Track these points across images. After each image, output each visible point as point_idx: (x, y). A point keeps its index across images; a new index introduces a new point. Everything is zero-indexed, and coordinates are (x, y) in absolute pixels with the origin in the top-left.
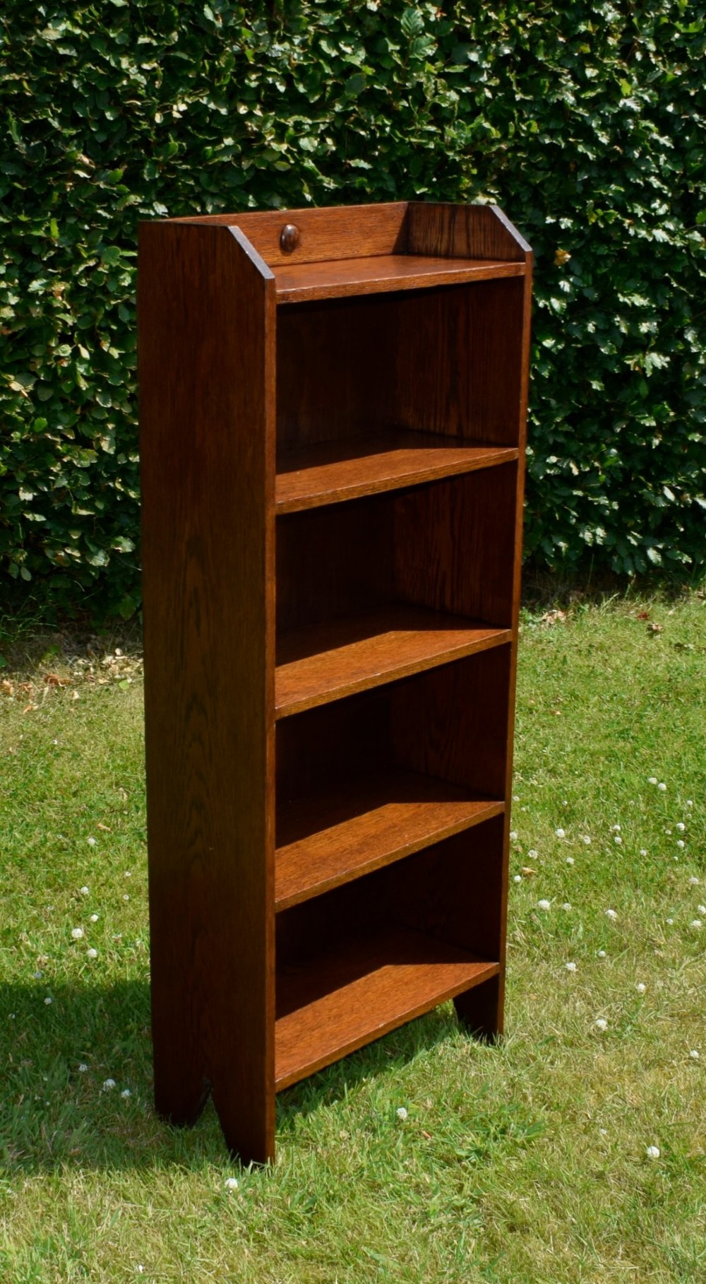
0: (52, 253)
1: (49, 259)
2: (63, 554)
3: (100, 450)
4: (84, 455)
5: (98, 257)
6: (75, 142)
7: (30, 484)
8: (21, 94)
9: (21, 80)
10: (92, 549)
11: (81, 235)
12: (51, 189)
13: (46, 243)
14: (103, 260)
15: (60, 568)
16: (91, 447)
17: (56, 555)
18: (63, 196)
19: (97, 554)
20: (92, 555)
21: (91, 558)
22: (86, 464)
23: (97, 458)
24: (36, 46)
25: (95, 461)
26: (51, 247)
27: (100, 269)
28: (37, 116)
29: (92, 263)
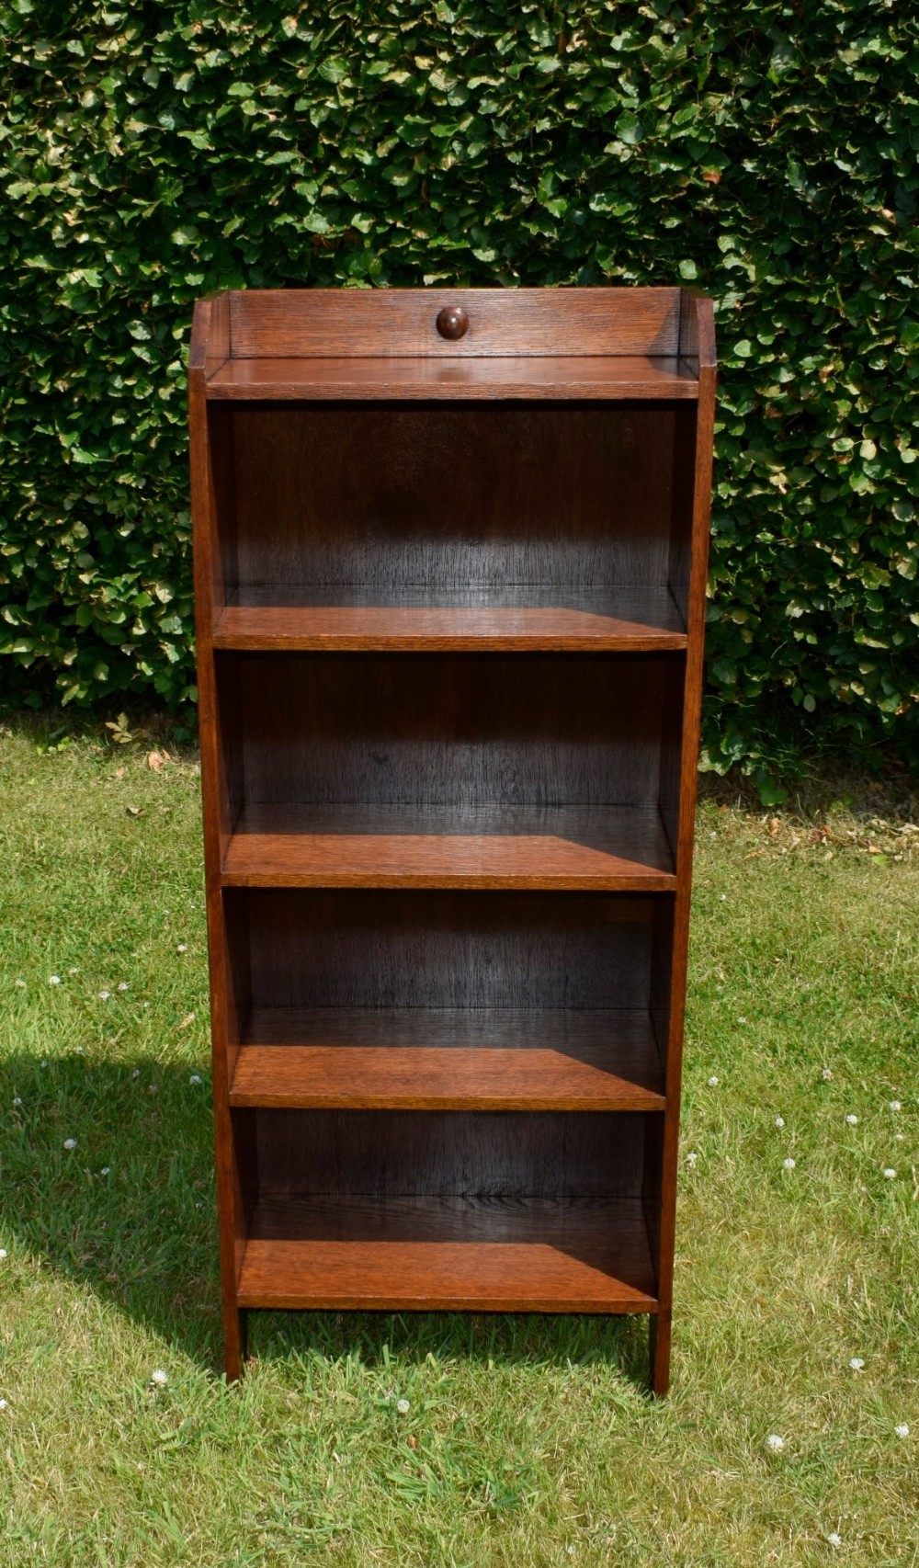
0: (837, 325)
1: (831, 332)
2: (846, 688)
3: (895, 573)
4: (874, 575)
5: (897, 334)
6: (875, 190)
7: (804, 598)
8: (806, 132)
9: (806, 111)
10: (887, 689)
11: (876, 305)
12: (838, 247)
13: (831, 314)
14: (902, 339)
15: (844, 705)
16: (886, 567)
17: (840, 689)
18: (853, 255)
19: (890, 697)
20: (884, 698)
21: (883, 701)
22: (874, 586)
23: (891, 581)
24: (835, 71)
25: (887, 585)
26: (838, 318)
27: (901, 351)
28: (824, 158)
29: (888, 342)
